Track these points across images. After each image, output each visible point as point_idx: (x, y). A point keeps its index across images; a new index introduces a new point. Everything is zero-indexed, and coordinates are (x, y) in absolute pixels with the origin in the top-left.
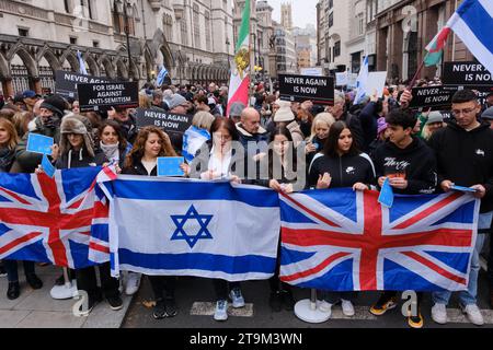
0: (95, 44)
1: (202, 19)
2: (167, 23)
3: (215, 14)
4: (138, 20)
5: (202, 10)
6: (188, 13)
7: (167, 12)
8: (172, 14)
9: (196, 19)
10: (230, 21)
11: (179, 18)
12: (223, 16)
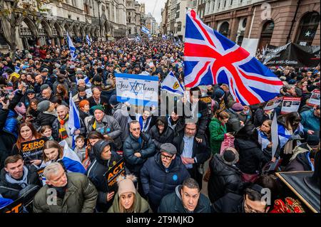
0: (69, 17)
1: (115, 8)
2: (103, 10)
3: (120, 6)
4: (91, 7)
5: (115, 4)
6: (110, 6)
7: (103, 4)
8: (105, 5)
9: (113, 8)
10: (125, 10)
11: (107, 8)
12: (123, 7)
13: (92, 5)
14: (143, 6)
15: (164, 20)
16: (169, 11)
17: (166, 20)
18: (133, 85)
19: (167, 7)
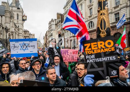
1: (17, 35)
2: (9, 35)
3: (20, 35)
5: (17, 33)
6: (14, 34)
7: (10, 33)
8: (11, 33)
9: (16, 35)
10: (23, 36)
11: (12, 35)
12: (22, 35)
13: (2, 33)
14: (34, 35)
15: (45, 41)
16: (47, 37)
17: (46, 41)
18: (21, 45)
19: (46, 35)
